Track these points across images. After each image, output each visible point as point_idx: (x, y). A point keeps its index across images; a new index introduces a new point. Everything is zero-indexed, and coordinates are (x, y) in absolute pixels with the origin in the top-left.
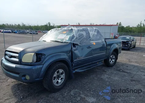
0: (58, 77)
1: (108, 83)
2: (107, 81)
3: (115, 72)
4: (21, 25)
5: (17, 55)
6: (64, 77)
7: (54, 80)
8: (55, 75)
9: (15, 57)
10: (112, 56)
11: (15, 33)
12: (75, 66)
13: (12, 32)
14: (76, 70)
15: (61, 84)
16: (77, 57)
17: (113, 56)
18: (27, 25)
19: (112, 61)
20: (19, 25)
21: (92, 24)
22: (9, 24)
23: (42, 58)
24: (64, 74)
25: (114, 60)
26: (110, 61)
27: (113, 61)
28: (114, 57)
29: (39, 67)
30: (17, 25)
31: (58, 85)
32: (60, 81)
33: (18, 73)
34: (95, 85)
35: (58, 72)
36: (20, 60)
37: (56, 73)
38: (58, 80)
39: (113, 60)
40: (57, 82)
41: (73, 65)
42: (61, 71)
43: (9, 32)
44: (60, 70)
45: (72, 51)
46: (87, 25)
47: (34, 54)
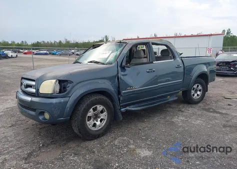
0: (96, 117)
1: (181, 129)
2: (180, 126)
3: (199, 113)
4: (64, 42)
5: (34, 83)
6: (106, 118)
7: (88, 121)
8: (89, 114)
9: (31, 86)
10: (196, 85)
11: (53, 54)
12: (124, 101)
13: (50, 54)
14: (128, 108)
15: (100, 128)
16: (127, 86)
17: (198, 86)
18: (72, 42)
19: (196, 95)
20: (60, 42)
21: (178, 35)
22: (46, 42)
23: (68, 87)
24: (105, 113)
25: (201, 92)
26: (192, 94)
27: (198, 95)
28: (200, 87)
29: (62, 101)
30: (57, 43)
31: (96, 129)
32: (98, 123)
33: (34, 110)
34: (157, 131)
35: (95, 110)
36: (38, 90)
37: (91, 110)
38: (95, 122)
39: (199, 93)
40: (95, 125)
41: (121, 99)
42: (100, 108)
43: (46, 54)
44: (98, 106)
45: (118, 77)
46: (168, 36)
47: (56, 81)
